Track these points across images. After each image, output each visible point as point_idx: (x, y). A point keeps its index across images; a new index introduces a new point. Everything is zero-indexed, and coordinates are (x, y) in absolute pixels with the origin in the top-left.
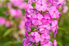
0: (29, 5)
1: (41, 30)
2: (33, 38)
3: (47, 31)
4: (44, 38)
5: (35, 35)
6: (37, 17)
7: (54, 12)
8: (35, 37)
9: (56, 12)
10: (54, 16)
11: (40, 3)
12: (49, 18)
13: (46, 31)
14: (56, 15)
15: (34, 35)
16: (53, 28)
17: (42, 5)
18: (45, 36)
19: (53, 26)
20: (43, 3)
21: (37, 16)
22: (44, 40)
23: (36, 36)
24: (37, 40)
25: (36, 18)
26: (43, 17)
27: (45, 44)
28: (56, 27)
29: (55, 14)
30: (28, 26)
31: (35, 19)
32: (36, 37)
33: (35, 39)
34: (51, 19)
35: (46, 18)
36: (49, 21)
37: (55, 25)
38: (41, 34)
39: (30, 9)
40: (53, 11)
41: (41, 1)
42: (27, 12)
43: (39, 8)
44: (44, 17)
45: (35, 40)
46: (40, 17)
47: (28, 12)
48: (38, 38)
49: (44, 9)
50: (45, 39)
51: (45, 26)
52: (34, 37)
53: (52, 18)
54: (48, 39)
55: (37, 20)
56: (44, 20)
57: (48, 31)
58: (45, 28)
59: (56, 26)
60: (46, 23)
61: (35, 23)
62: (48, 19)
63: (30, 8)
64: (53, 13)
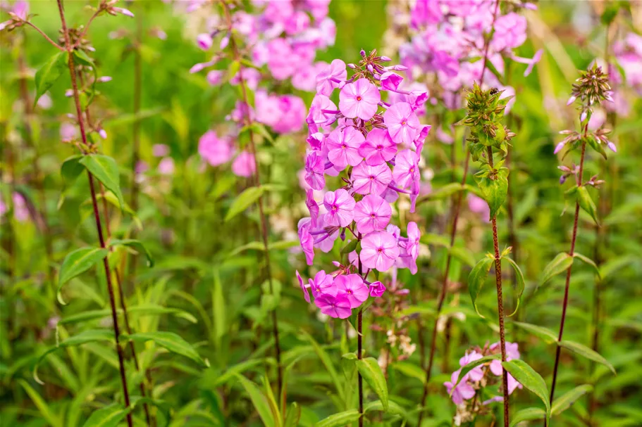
0: (322, 96)
1: (360, 182)
2: (333, 213)
3: (378, 186)
4: (368, 210)
5: (338, 202)
6: (344, 139)
7: (403, 122)
8: (337, 207)
9: (410, 123)
10: (404, 137)
11: (355, 93)
12: (386, 143)
13: (374, 186)
14: (409, 133)
15: (335, 201)
16: (401, 176)
17: (359, 98)
18: (372, 204)
19: (401, 172)
20: (363, 92)
21: (345, 134)
22: (368, 218)
23: (342, 204)
24: (345, 218)
25: (340, 141)
26: (362, 139)
27: (374, 232)
28: (410, 175)
29: (405, 130)
30: (316, 170)
31: (339, 146)
32: (343, 207)
33: (339, 214)
34: (394, 144)
35: (375, 144)
36: (384, 151)
37: (406, 168)
38: (358, 197)
39: (325, 112)
40: (401, 118)
41: (358, 87)
42: (313, 122)
43: (349, 111)
44: (368, 140)
45: (339, 218)
46: (354, 138)
47: (316, 122)
48: (350, 211)
49: (365, 113)
50: (373, 215)
51: (371, 171)
52: (334, 209)
53: (397, 141)
54: (382, 214)
55: (343, 147)
56: (366, 149)
57: (384, 188)
58: (372, 177)
59: (410, 171)
60: (374, 161)
61: (339, 157)
62: (380, 147)
63: (323, 107)
64: (398, 126)
